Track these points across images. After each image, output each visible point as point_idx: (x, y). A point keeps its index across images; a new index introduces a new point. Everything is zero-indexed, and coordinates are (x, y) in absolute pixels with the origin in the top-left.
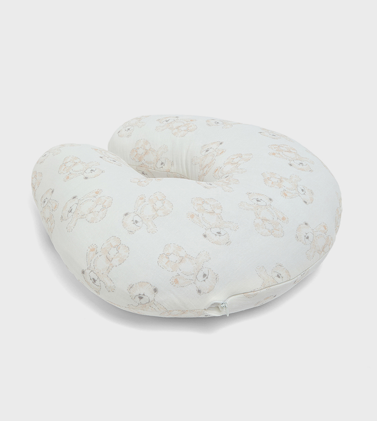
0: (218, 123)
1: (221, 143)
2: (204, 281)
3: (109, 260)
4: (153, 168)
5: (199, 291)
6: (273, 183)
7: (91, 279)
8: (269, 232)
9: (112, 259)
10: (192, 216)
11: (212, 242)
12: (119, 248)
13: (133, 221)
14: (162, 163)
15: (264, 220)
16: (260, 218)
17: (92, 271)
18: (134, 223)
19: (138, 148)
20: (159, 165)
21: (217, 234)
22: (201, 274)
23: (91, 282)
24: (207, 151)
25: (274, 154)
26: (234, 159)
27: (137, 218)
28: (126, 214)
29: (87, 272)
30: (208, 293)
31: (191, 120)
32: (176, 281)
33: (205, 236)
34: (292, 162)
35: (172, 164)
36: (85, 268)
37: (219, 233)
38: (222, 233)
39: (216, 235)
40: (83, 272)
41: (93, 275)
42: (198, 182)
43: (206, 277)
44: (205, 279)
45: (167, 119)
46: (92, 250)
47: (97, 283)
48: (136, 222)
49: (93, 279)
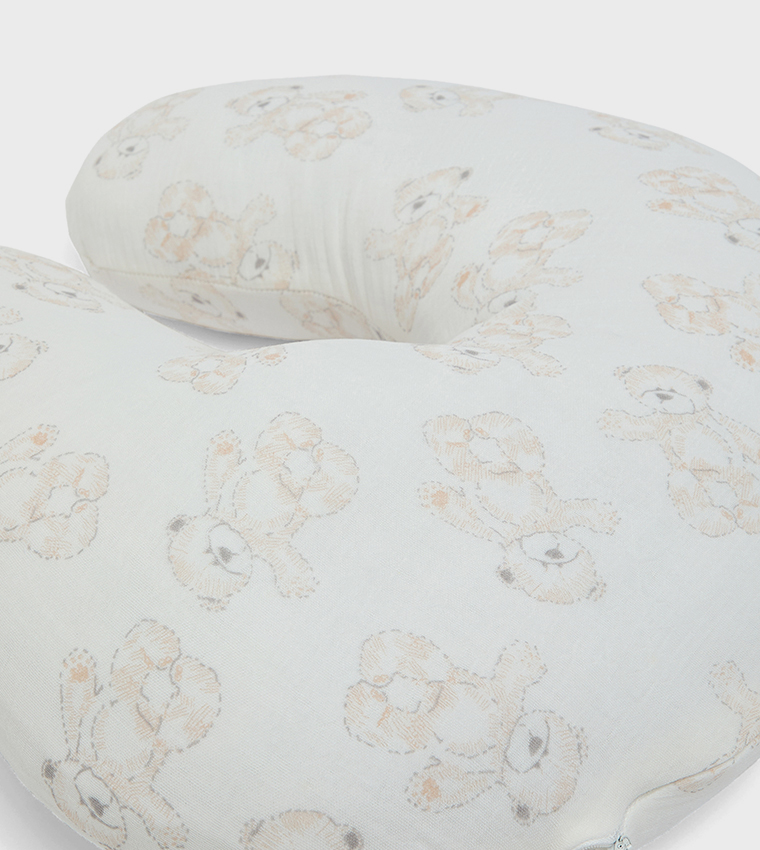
0: (440, 98)
1: (465, 175)
2: (537, 765)
3: (150, 724)
4: (228, 281)
5: (522, 812)
6: (691, 315)
7: (82, 802)
8: (727, 516)
9: (161, 719)
10: (440, 499)
11: (540, 599)
12: (179, 673)
13: (209, 551)
14: (260, 263)
15: (701, 471)
16: (683, 466)
17: (85, 768)
18: (216, 563)
19: (171, 216)
20: (249, 269)
21: (548, 559)
22: (520, 742)
23: (84, 812)
24: (418, 206)
25: (666, 206)
26: (522, 231)
27: (224, 539)
28: (177, 525)
29: (67, 770)
30: (555, 810)
31: (349, 97)
32: (431, 789)
33: (506, 576)
34: (735, 230)
35: (295, 262)
36: (57, 752)
37: (554, 554)
38: (567, 552)
39: (544, 564)
40: (50, 771)
41: (90, 786)
42: (421, 348)
43: (541, 751)
44: (537, 757)
45: (263, 98)
46: (80, 675)
47: (112, 815)
48: (226, 554)
49: (94, 801)
